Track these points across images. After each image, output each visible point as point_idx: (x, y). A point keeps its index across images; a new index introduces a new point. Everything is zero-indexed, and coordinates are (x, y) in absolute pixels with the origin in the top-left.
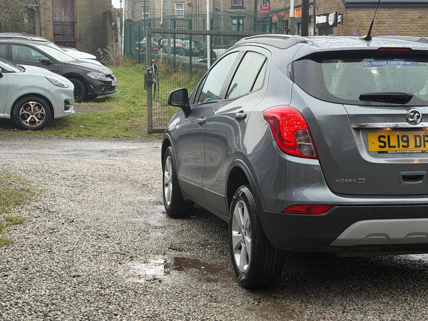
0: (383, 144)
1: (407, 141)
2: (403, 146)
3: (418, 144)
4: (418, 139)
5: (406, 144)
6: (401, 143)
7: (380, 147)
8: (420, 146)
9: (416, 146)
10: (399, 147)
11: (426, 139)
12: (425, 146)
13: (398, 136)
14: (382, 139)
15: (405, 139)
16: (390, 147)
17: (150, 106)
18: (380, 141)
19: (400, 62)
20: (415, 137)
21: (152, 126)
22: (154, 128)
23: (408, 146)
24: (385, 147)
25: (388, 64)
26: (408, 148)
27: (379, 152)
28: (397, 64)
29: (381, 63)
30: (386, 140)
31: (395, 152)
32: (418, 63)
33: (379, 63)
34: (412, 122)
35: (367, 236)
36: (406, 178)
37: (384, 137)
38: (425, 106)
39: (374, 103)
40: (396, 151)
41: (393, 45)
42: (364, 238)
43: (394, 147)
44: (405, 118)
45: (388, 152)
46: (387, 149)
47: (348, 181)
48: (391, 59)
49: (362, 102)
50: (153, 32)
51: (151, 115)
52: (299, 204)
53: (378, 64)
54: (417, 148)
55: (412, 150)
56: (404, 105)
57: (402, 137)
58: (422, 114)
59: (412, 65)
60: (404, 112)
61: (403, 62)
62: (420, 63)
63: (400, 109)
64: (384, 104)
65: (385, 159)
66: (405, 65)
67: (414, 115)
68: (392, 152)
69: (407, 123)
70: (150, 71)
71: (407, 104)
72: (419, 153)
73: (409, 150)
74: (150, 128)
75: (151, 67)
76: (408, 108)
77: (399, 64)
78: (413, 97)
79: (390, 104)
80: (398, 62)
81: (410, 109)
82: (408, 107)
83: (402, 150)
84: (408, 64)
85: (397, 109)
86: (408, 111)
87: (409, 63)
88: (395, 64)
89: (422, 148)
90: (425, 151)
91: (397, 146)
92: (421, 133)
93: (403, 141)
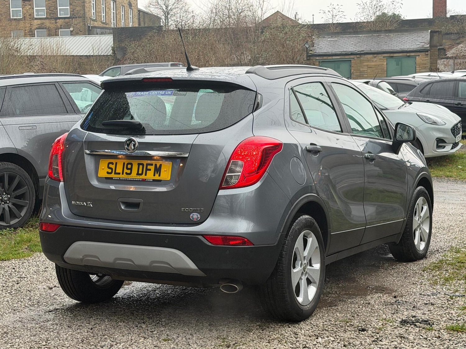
0: (110, 171)
1: (131, 169)
2: (127, 173)
3: (140, 172)
4: (141, 167)
5: (129, 171)
6: (126, 171)
7: (108, 173)
8: (142, 174)
9: (138, 174)
10: (123, 174)
11: (149, 167)
12: (146, 175)
13: (124, 163)
14: (111, 166)
15: (129, 166)
16: (115, 173)
18: (109, 168)
20: (139, 164)
24: (111, 173)
26: (131, 175)
27: (106, 178)
30: (113, 166)
31: (118, 179)
34: (128, 149)
35: (84, 257)
37: (113, 164)
38: (152, 135)
40: (120, 178)
43: (119, 174)
45: (113, 178)
46: (113, 175)
47: (80, 203)
55: (134, 177)
57: (128, 164)
58: (139, 143)
67: (130, 143)
68: (116, 179)
73: (132, 177)
83: (125, 177)
90: (146, 179)
91: (121, 174)
92: (145, 162)
93: (127, 169)
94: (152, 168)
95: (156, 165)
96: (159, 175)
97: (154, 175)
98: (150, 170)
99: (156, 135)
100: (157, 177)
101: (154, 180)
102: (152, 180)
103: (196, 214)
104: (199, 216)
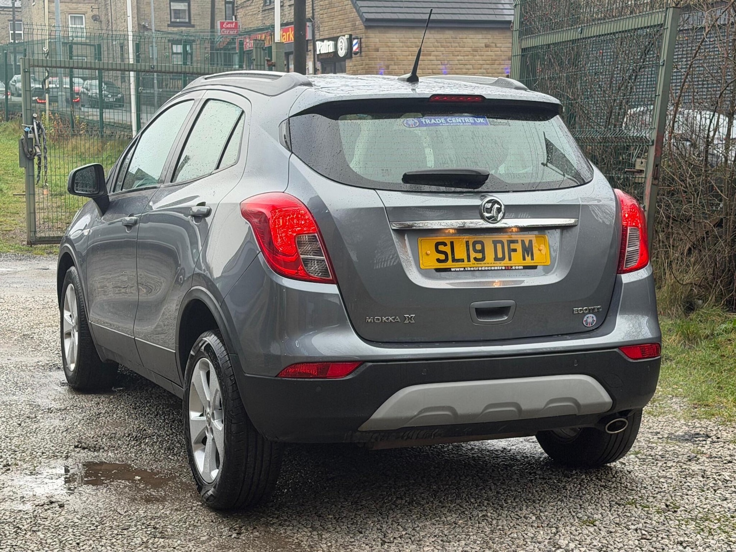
0: (442, 257)
1: (482, 251)
2: (475, 259)
3: (500, 255)
4: (499, 246)
5: (479, 256)
6: (473, 255)
7: (439, 260)
8: (503, 259)
9: (496, 259)
10: (469, 260)
11: (513, 246)
12: (510, 259)
13: (467, 242)
14: (441, 248)
15: (478, 247)
16: (454, 260)
17: (32, 197)
18: (438, 251)
19: (467, 119)
20: (495, 243)
21: (35, 232)
22: (38, 235)
23: (483, 259)
24: (446, 260)
25: (447, 122)
26: (484, 262)
27: (438, 270)
28: (463, 122)
29: (437, 120)
30: (447, 249)
31: (463, 269)
32: (495, 120)
33: (433, 120)
34: (489, 218)
35: (421, 412)
36: (482, 312)
37: (445, 244)
38: (508, 192)
39: (426, 188)
40: (465, 268)
41: (454, 90)
42: (415, 416)
43: (463, 261)
44: (477, 211)
45: (452, 270)
46: (449, 264)
47: (388, 319)
48: (453, 113)
49: (408, 186)
50: (34, 66)
51: (32, 211)
52: (305, 360)
53: (430, 121)
54: (498, 262)
55: (491, 265)
56: (476, 190)
57: (475, 243)
58: (506, 206)
59: (486, 124)
60: (475, 201)
61: (471, 120)
62: (499, 120)
63: (469, 197)
64: (443, 189)
65: (448, 282)
66: (475, 123)
67: (492, 207)
68: (458, 269)
69: (482, 221)
70: (30, 133)
71: (480, 189)
72: (502, 269)
73: (485, 265)
74: (32, 234)
75: (31, 126)
76: (483, 196)
77: (465, 122)
78: (489, 177)
79: (453, 189)
80: (463, 119)
81: (486, 197)
82: (482, 194)
83: (474, 266)
84: (479, 121)
85: (465, 197)
86: (482, 200)
87: (481, 120)
88: (459, 122)
89: (506, 262)
90: (512, 267)
91: (466, 260)
92: (504, 238)
93: (476, 251)
94: (518, 247)
95: (523, 241)
96: (532, 259)
97: (524, 259)
98: (515, 250)
99: (514, 192)
100: (529, 261)
101: (525, 268)
102: (522, 267)
103: (592, 315)
104: (595, 319)
